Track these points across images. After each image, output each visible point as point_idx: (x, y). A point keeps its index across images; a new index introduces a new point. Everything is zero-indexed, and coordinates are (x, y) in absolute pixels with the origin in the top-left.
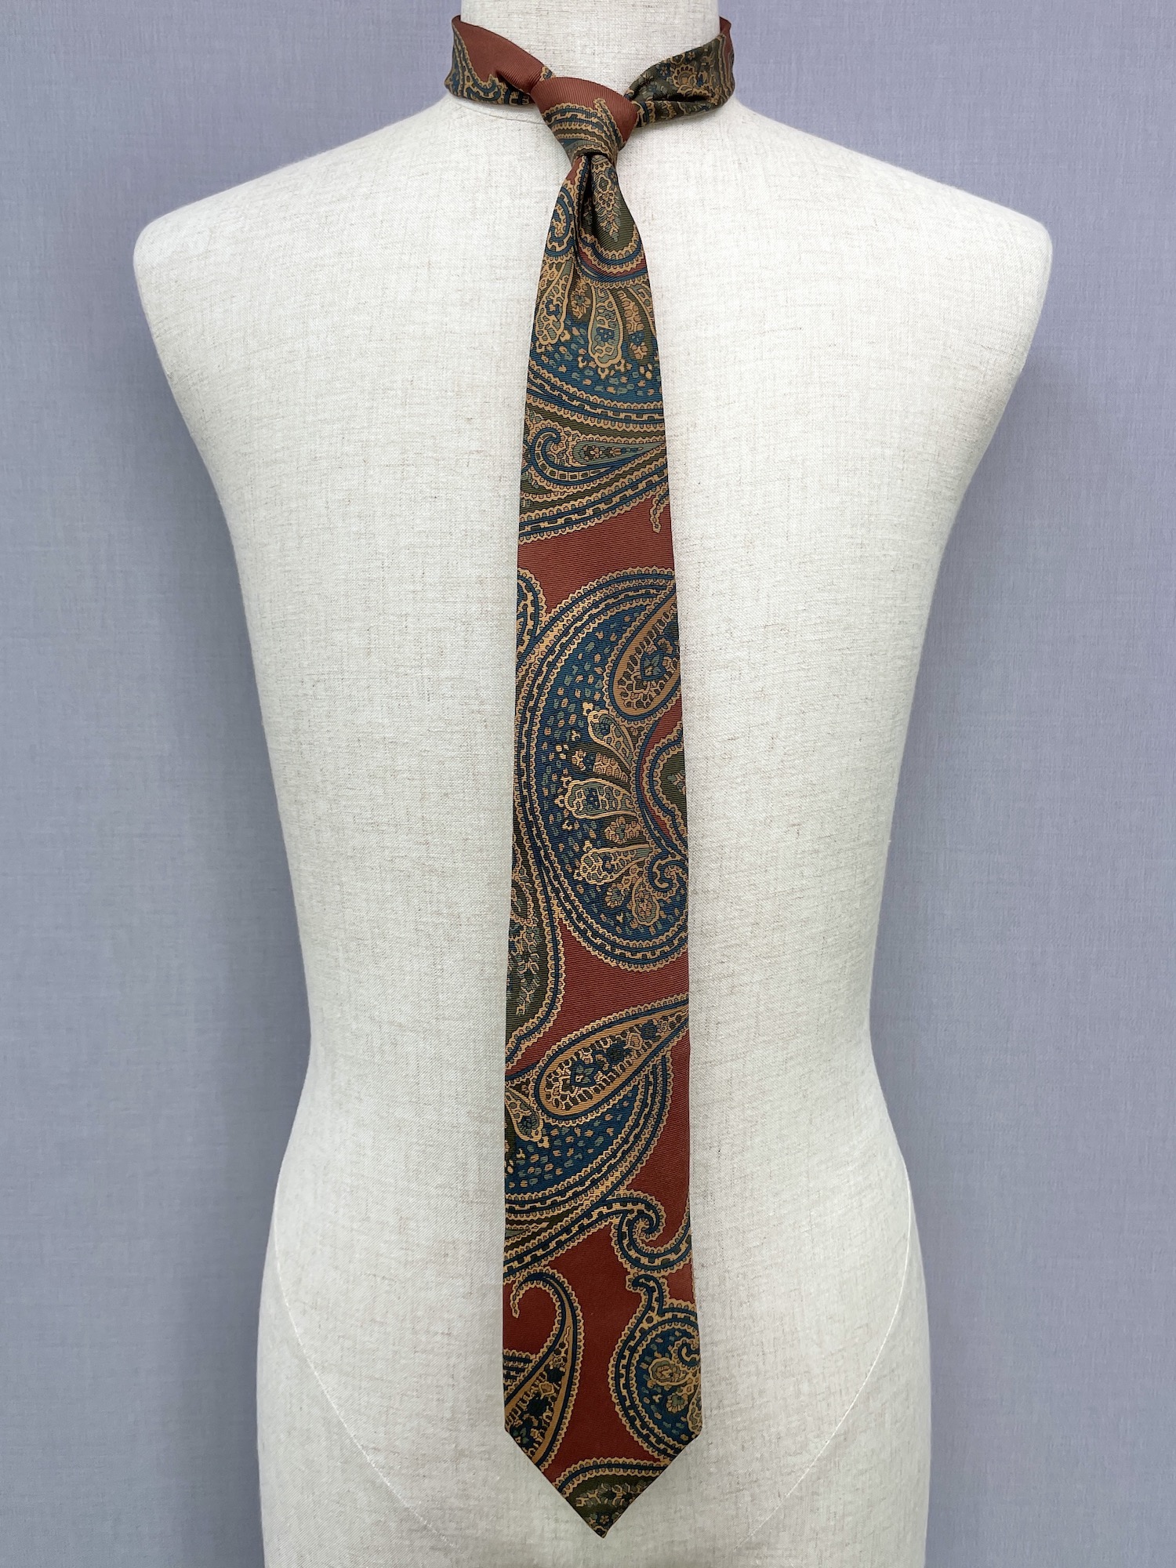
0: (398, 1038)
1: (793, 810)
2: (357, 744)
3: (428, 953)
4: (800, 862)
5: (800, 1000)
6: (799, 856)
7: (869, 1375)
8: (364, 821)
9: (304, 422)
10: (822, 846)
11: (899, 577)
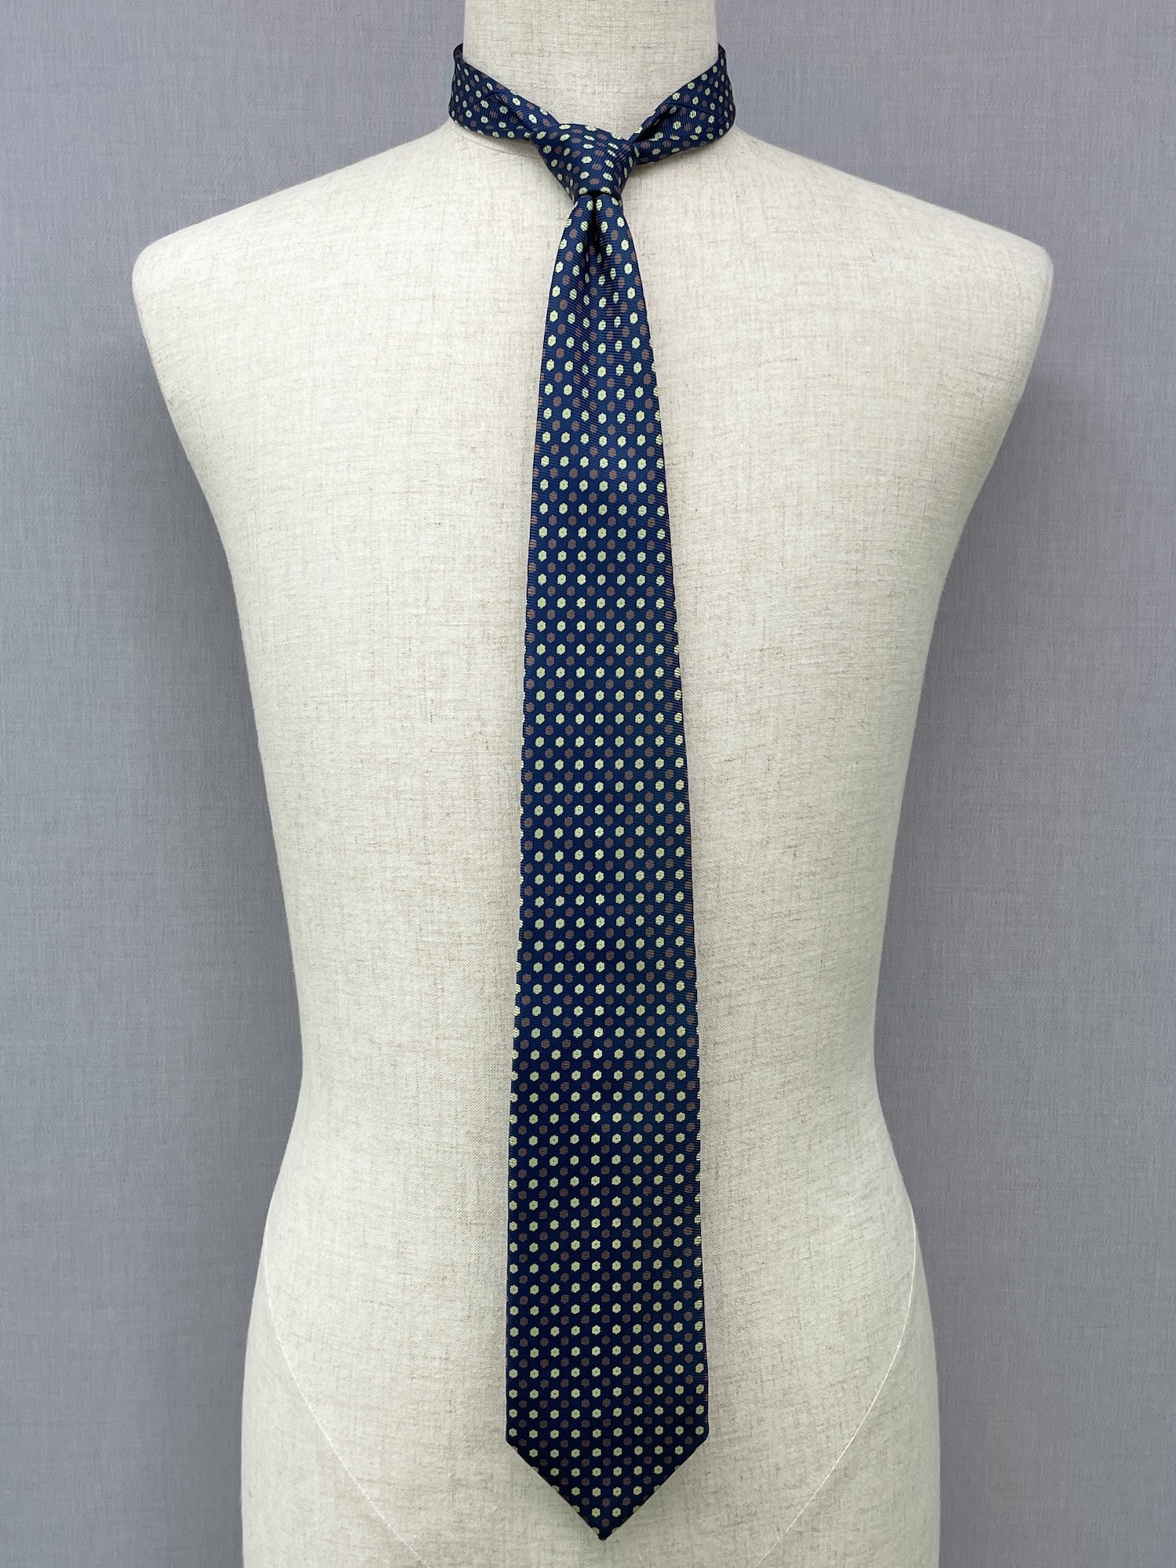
0: (398, 1059)
1: (790, 832)
2: (360, 766)
3: (429, 972)
4: (798, 884)
5: (798, 1023)
6: (795, 878)
7: (870, 1408)
8: (366, 841)
9: (310, 450)
10: (819, 869)
11: (895, 602)
